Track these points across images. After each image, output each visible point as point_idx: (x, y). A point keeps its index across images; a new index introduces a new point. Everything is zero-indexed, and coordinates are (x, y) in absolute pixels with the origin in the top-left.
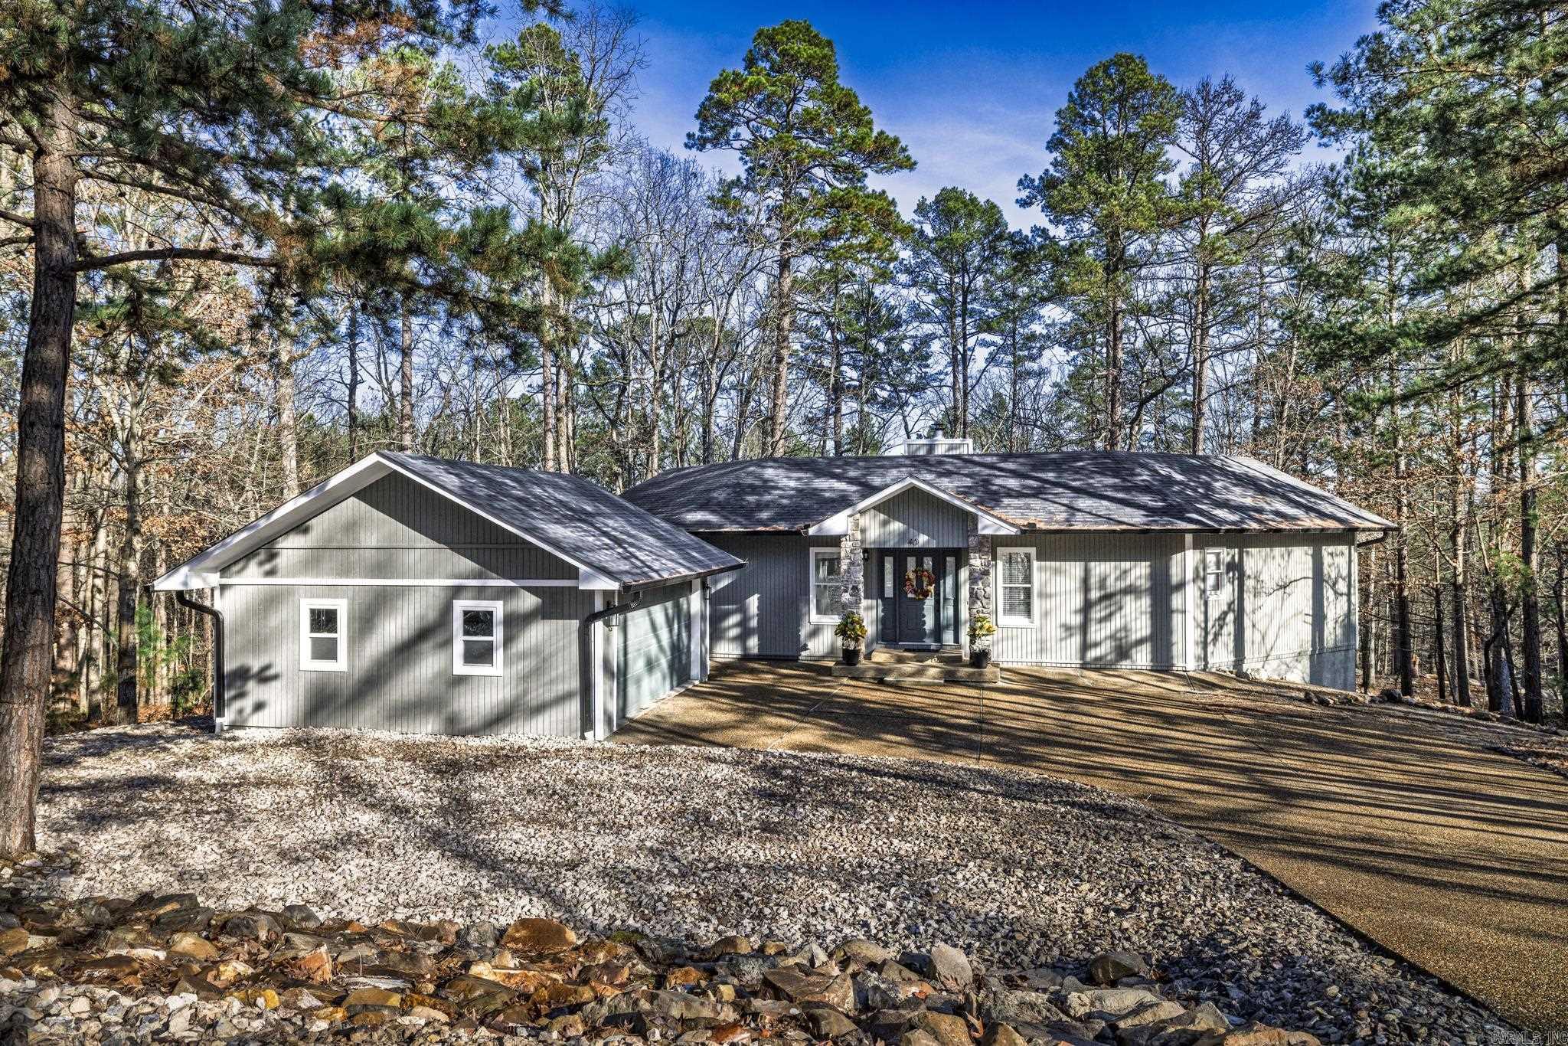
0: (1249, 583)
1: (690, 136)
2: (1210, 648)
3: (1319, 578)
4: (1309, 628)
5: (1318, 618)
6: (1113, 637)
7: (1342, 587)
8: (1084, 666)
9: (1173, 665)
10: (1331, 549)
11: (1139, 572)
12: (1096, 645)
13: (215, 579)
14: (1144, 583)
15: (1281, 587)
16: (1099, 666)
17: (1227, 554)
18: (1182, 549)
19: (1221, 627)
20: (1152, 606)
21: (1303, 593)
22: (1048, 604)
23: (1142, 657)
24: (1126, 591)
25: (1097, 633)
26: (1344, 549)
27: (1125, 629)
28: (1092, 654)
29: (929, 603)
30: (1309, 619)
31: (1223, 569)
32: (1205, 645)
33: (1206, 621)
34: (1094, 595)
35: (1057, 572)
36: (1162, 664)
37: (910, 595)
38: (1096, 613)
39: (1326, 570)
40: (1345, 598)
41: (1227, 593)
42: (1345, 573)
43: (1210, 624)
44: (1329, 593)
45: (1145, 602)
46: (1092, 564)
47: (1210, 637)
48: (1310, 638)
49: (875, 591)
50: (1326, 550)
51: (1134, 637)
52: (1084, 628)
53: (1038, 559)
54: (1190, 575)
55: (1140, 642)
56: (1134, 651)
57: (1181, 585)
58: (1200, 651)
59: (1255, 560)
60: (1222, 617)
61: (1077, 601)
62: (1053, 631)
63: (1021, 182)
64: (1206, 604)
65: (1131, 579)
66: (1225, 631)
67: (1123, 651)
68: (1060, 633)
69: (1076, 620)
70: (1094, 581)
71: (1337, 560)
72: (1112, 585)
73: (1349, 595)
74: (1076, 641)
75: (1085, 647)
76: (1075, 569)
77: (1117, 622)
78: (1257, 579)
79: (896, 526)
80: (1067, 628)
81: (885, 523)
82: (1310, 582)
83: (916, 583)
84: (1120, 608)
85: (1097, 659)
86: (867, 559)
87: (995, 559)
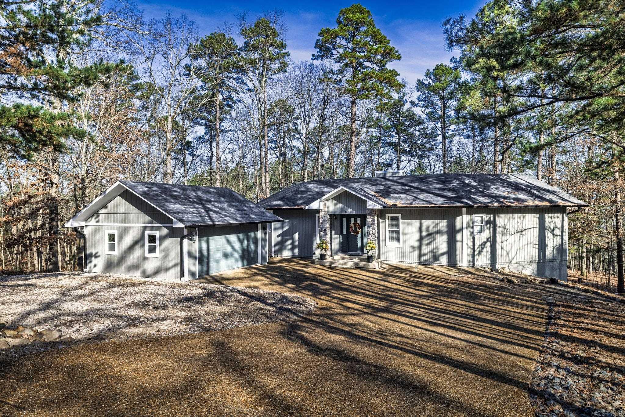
0: (499, 230)
1: (313, 55)
2: (476, 258)
3: (542, 228)
4: (537, 251)
5: (542, 245)
6: (432, 251)
7: (558, 232)
8: (420, 263)
9: (457, 264)
10: (550, 215)
11: (443, 224)
12: (425, 255)
13: (83, 224)
14: (445, 229)
15: (519, 232)
16: (426, 264)
17: (486, 217)
18: (461, 214)
19: (483, 248)
20: (448, 239)
21: (533, 236)
22: (406, 237)
23: (444, 260)
24: (438, 232)
25: (425, 250)
26: (560, 215)
27: (437, 248)
28: (423, 258)
29: (359, 236)
30: (537, 246)
31: (484, 223)
32: (473, 256)
33: (474, 245)
34: (424, 234)
35: (409, 224)
36: (452, 263)
37: (352, 233)
38: (425, 242)
39: (547, 224)
40: (559, 237)
41: (486, 234)
42: (559, 225)
43: (476, 247)
44: (548, 235)
45: (445, 237)
46: (423, 221)
47: (476, 253)
48: (537, 254)
49: (339, 232)
50: (547, 216)
51: (441, 252)
52: (420, 248)
53: (402, 219)
54: (465, 225)
55: (443, 254)
56: (441, 257)
57: (461, 230)
58: (470, 258)
59: (501, 220)
60: (484, 244)
61: (417, 236)
62: (408, 249)
63: (451, 60)
64: (474, 238)
65: (439, 228)
66: (485, 250)
67: (436, 258)
68: (410, 250)
69: (417, 244)
70: (424, 228)
71: (554, 220)
72: (431, 230)
73: (562, 236)
74: (416, 253)
75: (420, 256)
76: (416, 223)
77: (433, 246)
78: (504, 227)
79: (340, 205)
80: (413, 247)
81: (336, 204)
82: (537, 230)
83: (354, 228)
84: (435, 239)
85: (426, 261)
86: (336, 219)
87: (385, 219)
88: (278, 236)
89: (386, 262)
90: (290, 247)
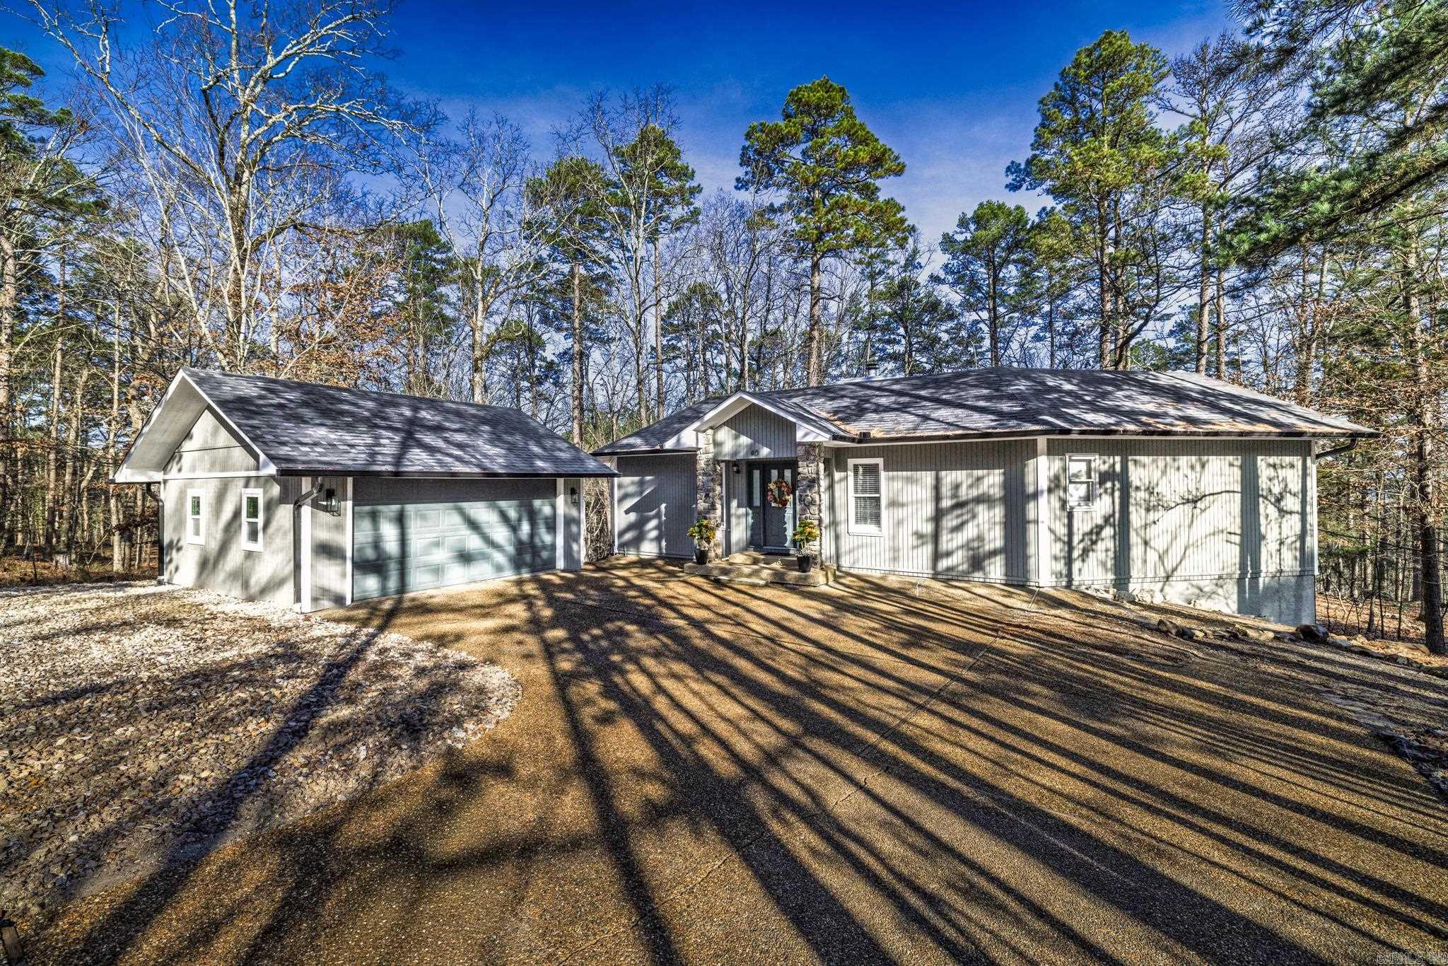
0: (1138, 496)
2: (1077, 565)
3: (1250, 493)
4: (1237, 549)
5: (1250, 539)
6: (967, 546)
7: (1292, 503)
8: (935, 577)
9: (1028, 580)
10: (1272, 460)
11: (993, 480)
12: (949, 554)
13: (158, 476)
14: (997, 492)
15: (1188, 501)
16: (947, 577)
17: (1101, 463)
18: (1034, 454)
19: (1094, 543)
20: (1006, 516)
21: (1226, 512)
22: (900, 513)
23: (996, 570)
24: (979, 500)
25: (948, 541)
26: (1297, 461)
27: (980, 538)
28: (944, 564)
29: (789, 511)
30: (1237, 539)
31: (1095, 477)
32: (1069, 562)
33: (1070, 534)
34: (946, 503)
35: (909, 480)
36: (1018, 578)
37: (774, 505)
38: (949, 522)
39: (1263, 483)
40: (1297, 518)
41: (1104, 505)
42: (1295, 486)
43: (1076, 539)
44: (1267, 510)
45: (998, 512)
46: (943, 473)
47: (1076, 554)
48: (1238, 560)
50: (1262, 462)
51: (989, 547)
52: (936, 537)
53: (886, 469)
54: (1044, 484)
55: (993, 553)
56: (986, 562)
57: (1035, 496)
58: (1060, 566)
59: (1143, 471)
60: (1095, 532)
61: (929, 510)
62: (906, 539)
64: (1070, 516)
65: (983, 488)
66: (1100, 546)
67: (977, 562)
68: (912, 541)
69: (928, 528)
70: (946, 490)
71: (1282, 473)
72: (964, 493)
73: (1303, 514)
74: (928, 550)
75: (937, 556)
76: (928, 477)
77: (970, 531)
78: (1150, 490)
79: (745, 440)
80: (919, 536)
81: (736, 437)
82: (1238, 496)
83: (776, 493)
84: (974, 516)
85: (949, 569)
86: (738, 472)
87: (845, 470)
88: (627, 512)
89: (852, 571)
90: (654, 534)
